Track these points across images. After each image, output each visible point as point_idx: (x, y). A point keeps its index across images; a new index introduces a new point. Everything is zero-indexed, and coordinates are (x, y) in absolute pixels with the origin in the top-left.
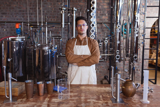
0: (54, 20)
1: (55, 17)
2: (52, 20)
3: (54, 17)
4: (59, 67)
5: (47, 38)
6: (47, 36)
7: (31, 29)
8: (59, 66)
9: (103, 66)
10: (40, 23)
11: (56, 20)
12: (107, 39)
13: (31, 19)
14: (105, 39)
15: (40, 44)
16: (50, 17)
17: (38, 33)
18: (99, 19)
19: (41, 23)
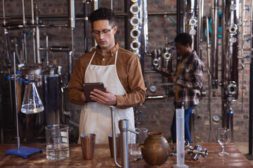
0: (59, 11)
1: (61, 5)
2: (54, 11)
3: (58, 5)
4: (65, 113)
5: (40, 50)
6: (41, 47)
7: (6, 33)
8: (66, 110)
9: (168, 109)
10: (29, 18)
11: (62, 11)
12: (169, 51)
13: (10, 11)
14: (165, 51)
15: (23, 65)
16: (50, 5)
17: (25, 41)
18: (157, 6)
19: (31, 18)
